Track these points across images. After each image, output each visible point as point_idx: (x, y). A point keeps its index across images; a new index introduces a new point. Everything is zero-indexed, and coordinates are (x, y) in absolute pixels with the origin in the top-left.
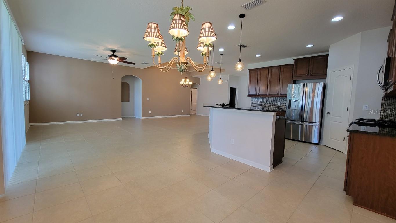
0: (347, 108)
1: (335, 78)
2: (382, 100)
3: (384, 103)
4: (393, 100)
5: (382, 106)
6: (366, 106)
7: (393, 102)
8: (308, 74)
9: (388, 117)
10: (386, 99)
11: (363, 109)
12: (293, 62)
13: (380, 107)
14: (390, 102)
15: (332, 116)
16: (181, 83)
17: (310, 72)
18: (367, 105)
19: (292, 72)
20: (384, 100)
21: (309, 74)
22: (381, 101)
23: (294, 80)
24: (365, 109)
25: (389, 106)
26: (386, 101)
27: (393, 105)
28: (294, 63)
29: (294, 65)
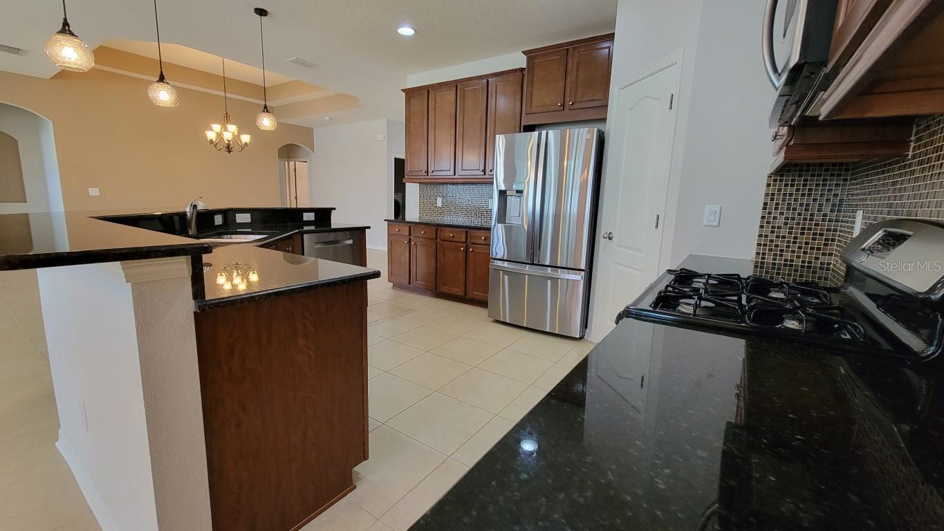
0: (656, 217)
1: (630, 110)
2: (769, 185)
3: (772, 199)
4: (805, 185)
5: (765, 208)
6: (715, 209)
7: (803, 195)
8: (563, 105)
9: (782, 251)
10: (781, 180)
11: (705, 224)
12: (520, 61)
13: (760, 213)
14: (791, 195)
15: (619, 246)
16: (211, 135)
17: (567, 99)
18: (717, 208)
19: (518, 97)
20: (775, 185)
21: (566, 106)
22: (764, 189)
23: (524, 126)
24: (710, 223)
25: (788, 209)
26: (779, 190)
27: (801, 205)
28: (524, 66)
29: (526, 72)
